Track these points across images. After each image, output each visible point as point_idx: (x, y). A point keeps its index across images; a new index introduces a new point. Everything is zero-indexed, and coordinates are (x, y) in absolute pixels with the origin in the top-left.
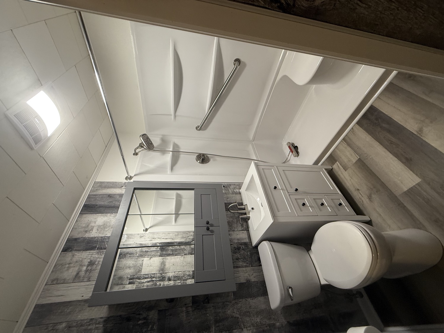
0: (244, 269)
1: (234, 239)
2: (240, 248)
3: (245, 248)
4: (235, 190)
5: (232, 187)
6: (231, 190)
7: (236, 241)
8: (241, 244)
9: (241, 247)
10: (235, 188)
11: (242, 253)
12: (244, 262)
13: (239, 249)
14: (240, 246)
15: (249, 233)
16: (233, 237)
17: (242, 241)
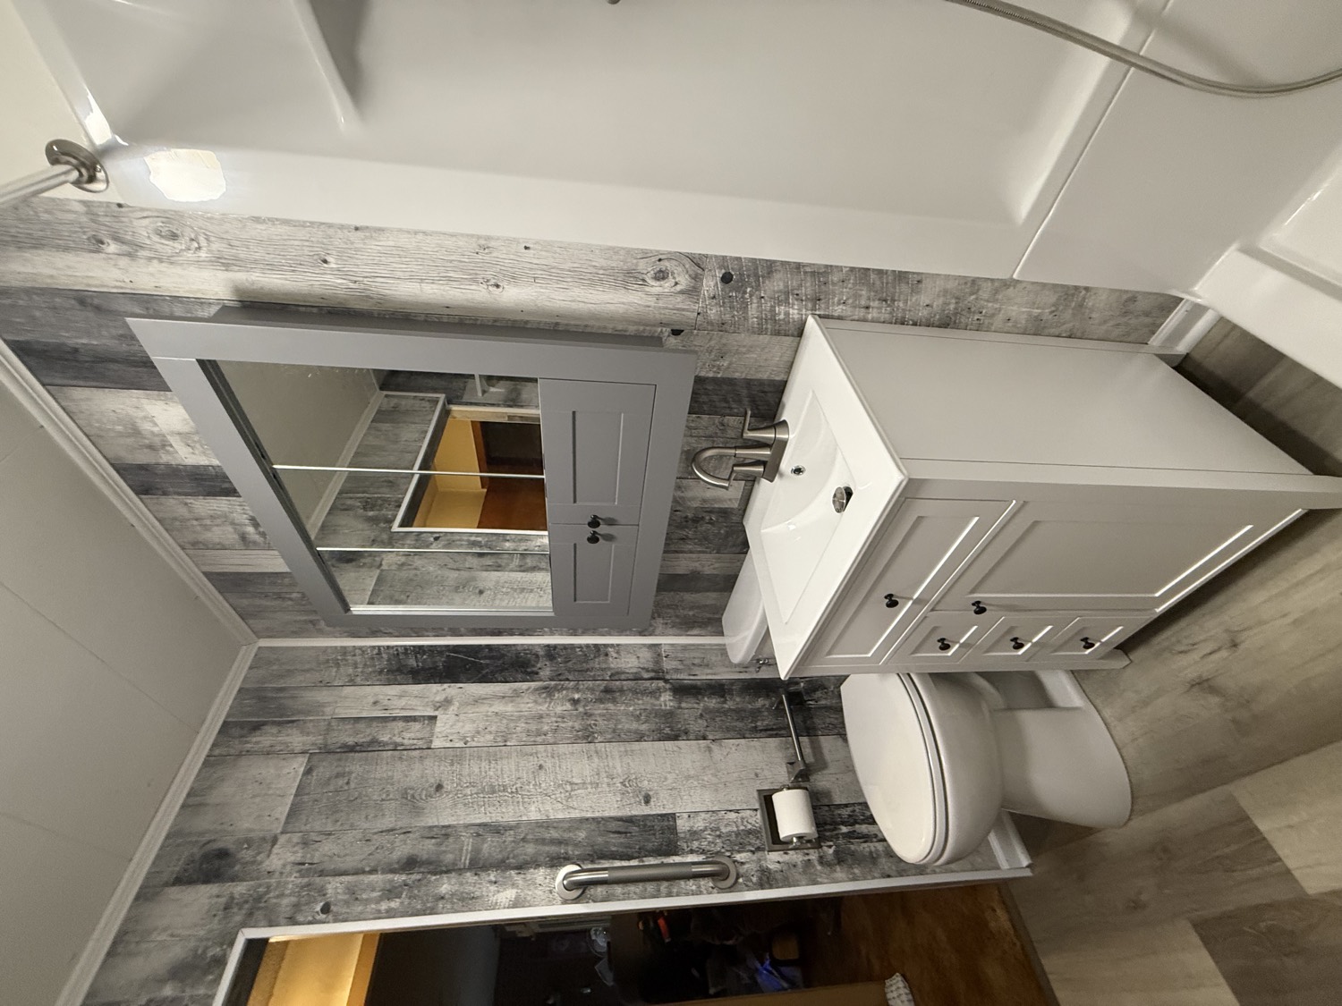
2: (703, 518)
3: (717, 519)
4: (781, 310)
5: (776, 284)
6: (760, 305)
7: (696, 504)
8: (711, 511)
9: (708, 518)
10: (785, 296)
11: (704, 528)
13: (697, 520)
14: (704, 514)
16: (689, 494)
17: (716, 506)
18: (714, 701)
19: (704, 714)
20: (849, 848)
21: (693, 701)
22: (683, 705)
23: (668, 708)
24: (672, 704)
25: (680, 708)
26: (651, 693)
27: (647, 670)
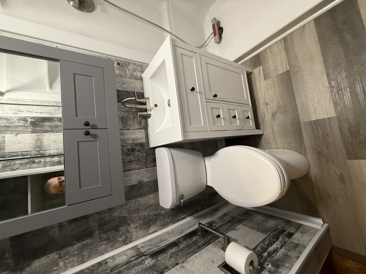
0: (137, 171)
1: (129, 139)
2: (135, 149)
3: (140, 149)
4: (134, 73)
5: (131, 67)
6: (129, 72)
7: (130, 142)
8: (137, 145)
9: (137, 148)
10: (135, 70)
11: (136, 154)
12: (138, 164)
13: (133, 150)
14: (135, 147)
15: (148, 133)
16: (126, 137)
17: (138, 142)
18: (174, 249)
19: (171, 256)
20: (275, 259)
21: (163, 255)
22: (159, 259)
23: (151, 264)
24: (152, 262)
25: (157, 261)
26: (138, 264)
27: (133, 257)
